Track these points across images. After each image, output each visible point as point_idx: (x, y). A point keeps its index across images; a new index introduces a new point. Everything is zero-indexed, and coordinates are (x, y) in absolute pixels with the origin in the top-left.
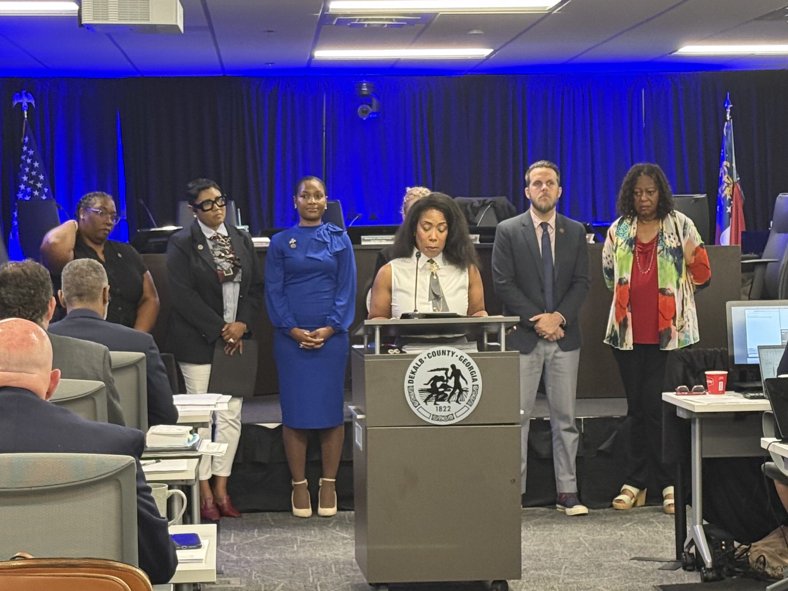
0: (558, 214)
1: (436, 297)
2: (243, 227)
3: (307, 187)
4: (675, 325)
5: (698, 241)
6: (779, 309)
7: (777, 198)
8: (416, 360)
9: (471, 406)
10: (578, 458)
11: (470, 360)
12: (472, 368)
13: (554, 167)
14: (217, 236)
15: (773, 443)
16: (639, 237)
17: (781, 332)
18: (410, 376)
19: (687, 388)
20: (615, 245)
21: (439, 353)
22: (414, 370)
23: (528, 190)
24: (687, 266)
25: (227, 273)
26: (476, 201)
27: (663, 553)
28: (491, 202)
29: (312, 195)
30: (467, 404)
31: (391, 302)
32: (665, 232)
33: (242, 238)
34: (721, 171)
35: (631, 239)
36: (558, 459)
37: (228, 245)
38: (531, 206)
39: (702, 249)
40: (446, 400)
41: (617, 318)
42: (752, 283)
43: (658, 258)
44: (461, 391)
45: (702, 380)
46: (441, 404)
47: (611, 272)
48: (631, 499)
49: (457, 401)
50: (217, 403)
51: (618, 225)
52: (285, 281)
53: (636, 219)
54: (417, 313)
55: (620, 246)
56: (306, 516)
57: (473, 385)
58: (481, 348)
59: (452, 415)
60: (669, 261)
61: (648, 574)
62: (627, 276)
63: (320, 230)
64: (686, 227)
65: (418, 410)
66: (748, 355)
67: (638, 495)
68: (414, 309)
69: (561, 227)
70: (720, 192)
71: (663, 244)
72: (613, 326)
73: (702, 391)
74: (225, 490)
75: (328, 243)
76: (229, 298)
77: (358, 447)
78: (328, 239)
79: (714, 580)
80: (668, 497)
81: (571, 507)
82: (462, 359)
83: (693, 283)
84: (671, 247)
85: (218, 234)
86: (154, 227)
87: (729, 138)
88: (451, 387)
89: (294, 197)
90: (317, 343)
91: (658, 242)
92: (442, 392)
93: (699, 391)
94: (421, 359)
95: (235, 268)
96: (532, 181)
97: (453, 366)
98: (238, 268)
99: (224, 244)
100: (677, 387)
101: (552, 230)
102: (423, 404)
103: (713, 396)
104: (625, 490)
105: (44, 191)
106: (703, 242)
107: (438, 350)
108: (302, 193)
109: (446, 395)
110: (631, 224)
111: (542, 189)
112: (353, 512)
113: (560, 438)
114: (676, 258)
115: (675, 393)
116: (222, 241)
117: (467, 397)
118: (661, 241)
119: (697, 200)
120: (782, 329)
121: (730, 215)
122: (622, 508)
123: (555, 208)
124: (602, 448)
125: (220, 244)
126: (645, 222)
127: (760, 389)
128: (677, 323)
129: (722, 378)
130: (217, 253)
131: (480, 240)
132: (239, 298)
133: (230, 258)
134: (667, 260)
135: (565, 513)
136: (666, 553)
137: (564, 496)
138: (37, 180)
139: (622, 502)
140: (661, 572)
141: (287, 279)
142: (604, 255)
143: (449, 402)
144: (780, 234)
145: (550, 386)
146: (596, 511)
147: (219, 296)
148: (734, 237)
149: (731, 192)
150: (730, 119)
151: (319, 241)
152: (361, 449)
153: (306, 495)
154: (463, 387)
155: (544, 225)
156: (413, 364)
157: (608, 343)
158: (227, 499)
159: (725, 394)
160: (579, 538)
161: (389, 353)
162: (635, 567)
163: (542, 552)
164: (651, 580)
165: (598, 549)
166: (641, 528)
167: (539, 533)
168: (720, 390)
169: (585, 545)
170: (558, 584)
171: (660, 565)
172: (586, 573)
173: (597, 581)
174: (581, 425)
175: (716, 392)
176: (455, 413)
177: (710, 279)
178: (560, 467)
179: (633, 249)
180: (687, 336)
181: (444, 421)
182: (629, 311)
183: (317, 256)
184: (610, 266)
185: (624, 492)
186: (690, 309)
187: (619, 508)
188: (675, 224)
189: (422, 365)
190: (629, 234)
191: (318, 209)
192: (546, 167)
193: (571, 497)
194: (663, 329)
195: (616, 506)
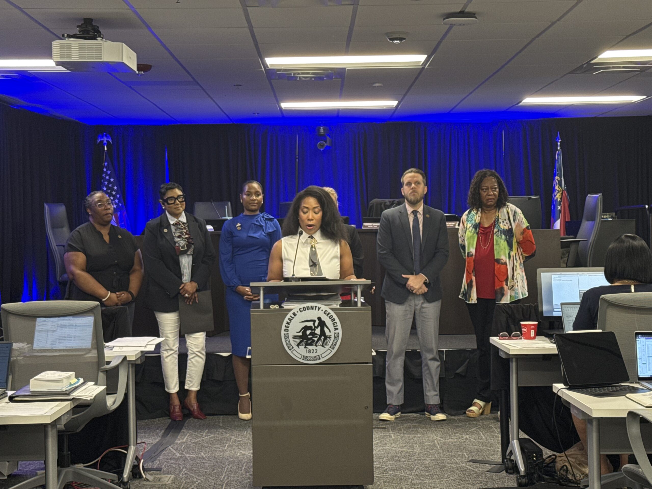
0: (425, 205)
1: (314, 264)
3: (250, 188)
4: (507, 285)
5: (526, 224)
6: (578, 274)
7: (587, 198)
8: (291, 314)
9: (333, 349)
11: (332, 313)
12: (333, 320)
13: (420, 172)
14: (179, 223)
15: (562, 390)
16: (482, 223)
17: (579, 292)
18: (286, 326)
19: (508, 334)
20: (466, 228)
21: (308, 308)
22: (289, 321)
23: (403, 189)
24: (518, 243)
25: (182, 248)
26: (387, 201)
27: (494, 456)
28: (397, 202)
29: (253, 194)
30: (330, 347)
31: (283, 268)
32: (500, 218)
33: (197, 224)
34: (554, 183)
35: (476, 224)
36: (426, 380)
37: (185, 229)
38: (406, 201)
39: (528, 231)
40: (314, 345)
41: (467, 280)
42: (568, 256)
43: (495, 237)
44: (326, 337)
45: (519, 328)
46: (310, 347)
47: (464, 247)
48: (480, 409)
49: (323, 346)
50: (147, 345)
51: (468, 214)
52: (233, 253)
53: (480, 209)
54: (295, 277)
55: (469, 229)
56: (247, 419)
57: (335, 333)
59: (319, 356)
60: (502, 239)
61: (478, 476)
62: (473, 250)
63: (258, 217)
64: (515, 214)
65: (292, 352)
66: (554, 309)
67: (485, 406)
68: (292, 274)
69: (427, 214)
70: (553, 196)
71: (499, 227)
72: (465, 286)
73: (519, 336)
74: (196, 399)
75: (263, 226)
76: (185, 266)
78: (263, 224)
79: (526, 485)
81: (434, 414)
82: (326, 313)
83: (523, 254)
84: (504, 229)
85: (179, 221)
87: (559, 161)
88: (318, 335)
90: (255, 296)
91: (495, 226)
92: (311, 338)
93: (517, 337)
94: (294, 313)
95: (189, 246)
96: (405, 182)
97: (319, 319)
98: (191, 245)
99: (183, 228)
100: (499, 334)
101: (420, 216)
102: (296, 348)
103: (526, 341)
104: (476, 402)
105: (117, 196)
106: (529, 225)
107: (308, 306)
108: (246, 192)
109: (314, 341)
110: (477, 214)
111: (412, 187)
113: (427, 365)
114: (508, 237)
115: (498, 338)
116: (182, 226)
117: (330, 342)
118: (497, 225)
119: (531, 199)
120: (580, 289)
121: (560, 211)
122: (472, 416)
123: (422, 201)
124: (458, 371)
125: (180, 228)
126: (486, 212)
128: (509, 283)
129: (533, 327)
130: (177, 234)
132: (192, 266)
133: (186, 238)
134: (501, 238)
135: (430, 418)
136: (496, 456)
137: (430, 406)
138: (113, 190)
139: (472, 411)
140: (488, 474)
142: (459, 235)
143: (317, 347)
144: (588, 222)
145: (419, 327)
146: (453, 417)
147: (178, 265)
148: (562, 224)
149: (561, 196)
150: (560, 149)
151: (257, 225)
153: (248, 404)
154: (327, 334)
155: (415, 213)
156: (288, 317)
157: (461, 298)
158: (196, 406)
159: (536, 339)
160: (434, 441)
161: (271, 308)
162: (470, 469)
163: (403, 453)
164: (479, 482)
165: (446, 452)
166: (482, 432)
167: (406, 436)
168: (532, 336)
169: (437, 447)
170: (407, 485)
171: (488, 467)
172: (431, 474)
173: (437, 482)
174: (443, 355)
175: (529, 338)
176: (321, 355)
177: (535, 252)
178: (427, 386)
179: (477, 231)
180: (516, 293)
181: (311, 360)
182: (473, 275)
183: (256, 235)
184: (463, 243)
185: (474, 405)
186: (519, 274)
187: (470, 416)
188: (508, 213)
189: (295, 317)
190: (475, 221)
191: (257, 203)
192: (415, 172)
193: (434, 407)
194: (498, 288)
195: (468, 414)
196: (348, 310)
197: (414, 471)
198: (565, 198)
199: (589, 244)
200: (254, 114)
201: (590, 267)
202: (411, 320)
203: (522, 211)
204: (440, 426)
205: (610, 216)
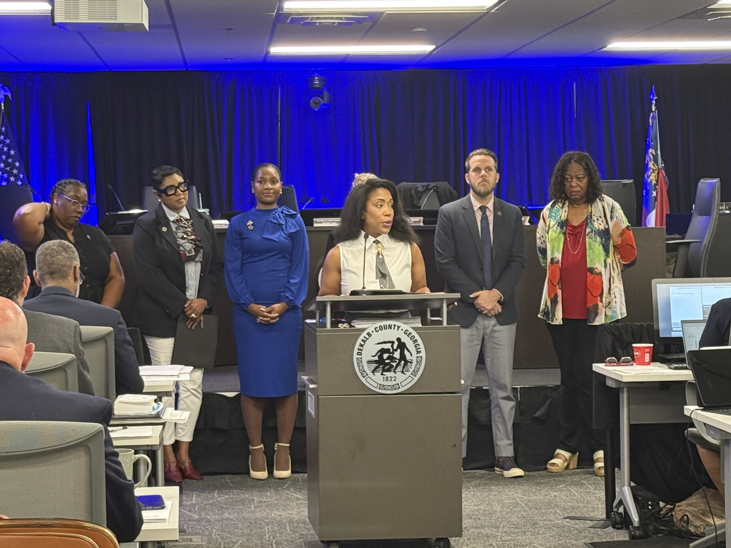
0: (496, 198)
1: (383, 275)
2: (204, 210)
3: (264, 173)
4: (602, 302)
5: (625, 223)
6: (701, 286)
7: (699, 183)
8: (364, 334)
9: (415, 376)
10: (514, 425)
11: (414, 333)
12: (416, 341)
13: (492, 154)
14: (180, 219)
15: (695, 411)
16: (570, 220)
17: (703, 308)
18: (359, 348)
19: (616, 360)
20: (548, 227)
21: (385, 327)
22: (362, 343)
23: (469, 176)
24: (615, 247)
25: (189, 253)
26: (420, 186)
27: (594, 512)
28: (433, 187)
29: (268, 181)
30: (412, 374)
31: (341, 282)
32: (594, 215)
33: (203, 220)
34: (647, 158)
35: (562, 221)
36: (497, 426)
37: (190, 228)
38: (471, 191)
39: (628, 231)
40: (393, 371)
41: (549, 295)
42: (676, 262)
43: (587, 239)
44: (406, 362)
45: (630, 352)
46: (388, 374)
47: (544, 252)
48: (564, 462)
49: (402, 372)
50: (180, 374)
51: (551, 208)
52: (242, 260)
53: (567, 203)
54: (365, 290)
55: (552, 227)
56: (263, 478)
57: (417, 357)
58: (424, 322)
59: (398, 384)
61: (580, 532)
62: (558, 256)
63: (276, 213)
64: (613, 210)
65: (366, 380)
66: (672, 329)
67: (571, 458)
68: (362, 286)
69: (499, 211)
70: (646, 177)
71: (592, 226)
72: (546, 302)
73: (629, 362)
74: (188, 454)
75: (283, 224)
76: (191, 276)
77: (310, 414)
78: (283, 221)
79: (640, 537)
80: (598, 460)
81: (508, 469)
82: (407, 333)
83: (621, 262)
84: (599, 229)
85: (181, 216)
86: (122, 210)
87: (654, 127)
88: (397, 359)
89: (252, 182)
90: (273, 318)
91: (587, 225)
92: (388, 364)
93: (626, 363)
94: (369, 333)
95: (197, 249)
96: (472, 168)
97: (399, 340)
98: (200, 249)
99: (186, 226)
100: (606, 359)
101: (490, 213)
102: (371, 375)
103: (640, 367)
104: (558, 454)
105: (20, 177)
106: (629, 225)
107: (385, 324)
108: (259, 179)
109: (392, 366)
110: (562, 207)
111: (481, 175)
112: (306, 475)
113: (498, 406)
114: (604, 240)
115: (605, 364)
116: (185, 224)
117: (412, 368)
118: (590, 224)
119: (625, 185)
120: (703, 304)
121: (656, 198)
122: (555, 471)
123: (493, 193)
124: (537, 415)
125: (182, 227)
126: (575, 206)
127: (683, 361)
128: (604, 299)
129: (648, 350)
130: (180, 235)
131: (424, 222)
132: (201, 276)
133: (192, 240)
134: (596, 241)
135: (503, 475)
136: (596, 513)
137: (501, 460)
138: (13, 167)
139: (555, 465)
140: (592, 530)
141: (244, 259)
142: (538, 235)
143: (395, 373)
144: (701, 217)
145: (488, 357)
146: (531, 473)
147: (182, 275)
148: (659, 219)
149: (657, 177)
150: (655, 109)
151: (275, 223)
152: (314, 417)
153: (262, 459)
154: (407, 359)
155: (483, 209)
156: (362, 337)
157: (542, 317)
158: (188, 463)
159: (651, 365)
160: (516, 499)
161: (339, 327)
162: (568, 526)
163: (481, 512)
164: (582, 538)
165: (533, 509)
166: (573, 489)
167: (478, 494)
168: (646, 361)
169: (521, 505)
170: (497, 541)
171: (591, 524)
172: (522, 531)
173: (532, 538)
174: (517, 393)
175: (644, 364)
176: (401, 383)
177: (636, 258)
178: (498, 433)
179: (564, 231)
180: (613, 312)
181: (390, 390)
182: (559, 288)
183: (273, 237)
184: (543, 246)
185: (557, 456)
186: (617, 287)
187: (553, 471)
188: (604, 207)
189: (370, 338)
190: (561, 217)
191: (273, 193)
192: (485, 154)
193: (508, 461)
194: (591, 305)
195: (550, 469)
196: (432, 330)
197: (501, 528)
198: (663, 179)
199: (703, 246)
200: (227, 60)
201: (703, 277)
202: (479, 347)
203: (621, 205)
204: (518, 484)
205: (727, 207)
